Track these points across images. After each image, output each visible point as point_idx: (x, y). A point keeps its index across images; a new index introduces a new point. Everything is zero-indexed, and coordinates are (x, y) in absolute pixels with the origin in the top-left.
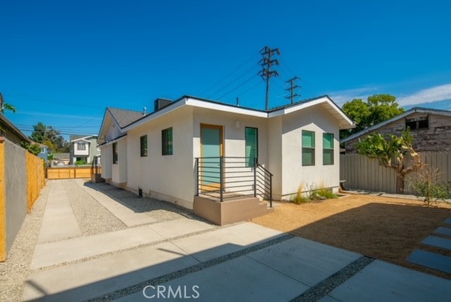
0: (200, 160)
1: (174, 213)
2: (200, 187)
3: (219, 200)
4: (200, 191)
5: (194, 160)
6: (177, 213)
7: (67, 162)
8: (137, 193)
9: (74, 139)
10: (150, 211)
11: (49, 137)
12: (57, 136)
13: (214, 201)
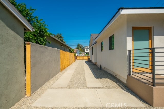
0: (132, 52)
1: (114, 82)
2: (132, 70)
3: (152, 84)
4: (132, 73)
5: (127, 52)
6: (116, 83)
7: (84, 55)
8: (100, 67)
9: (85, 47)
10: (102, 78)
11: (81, 47)
12: (83, 47)
13: (146, 83)
